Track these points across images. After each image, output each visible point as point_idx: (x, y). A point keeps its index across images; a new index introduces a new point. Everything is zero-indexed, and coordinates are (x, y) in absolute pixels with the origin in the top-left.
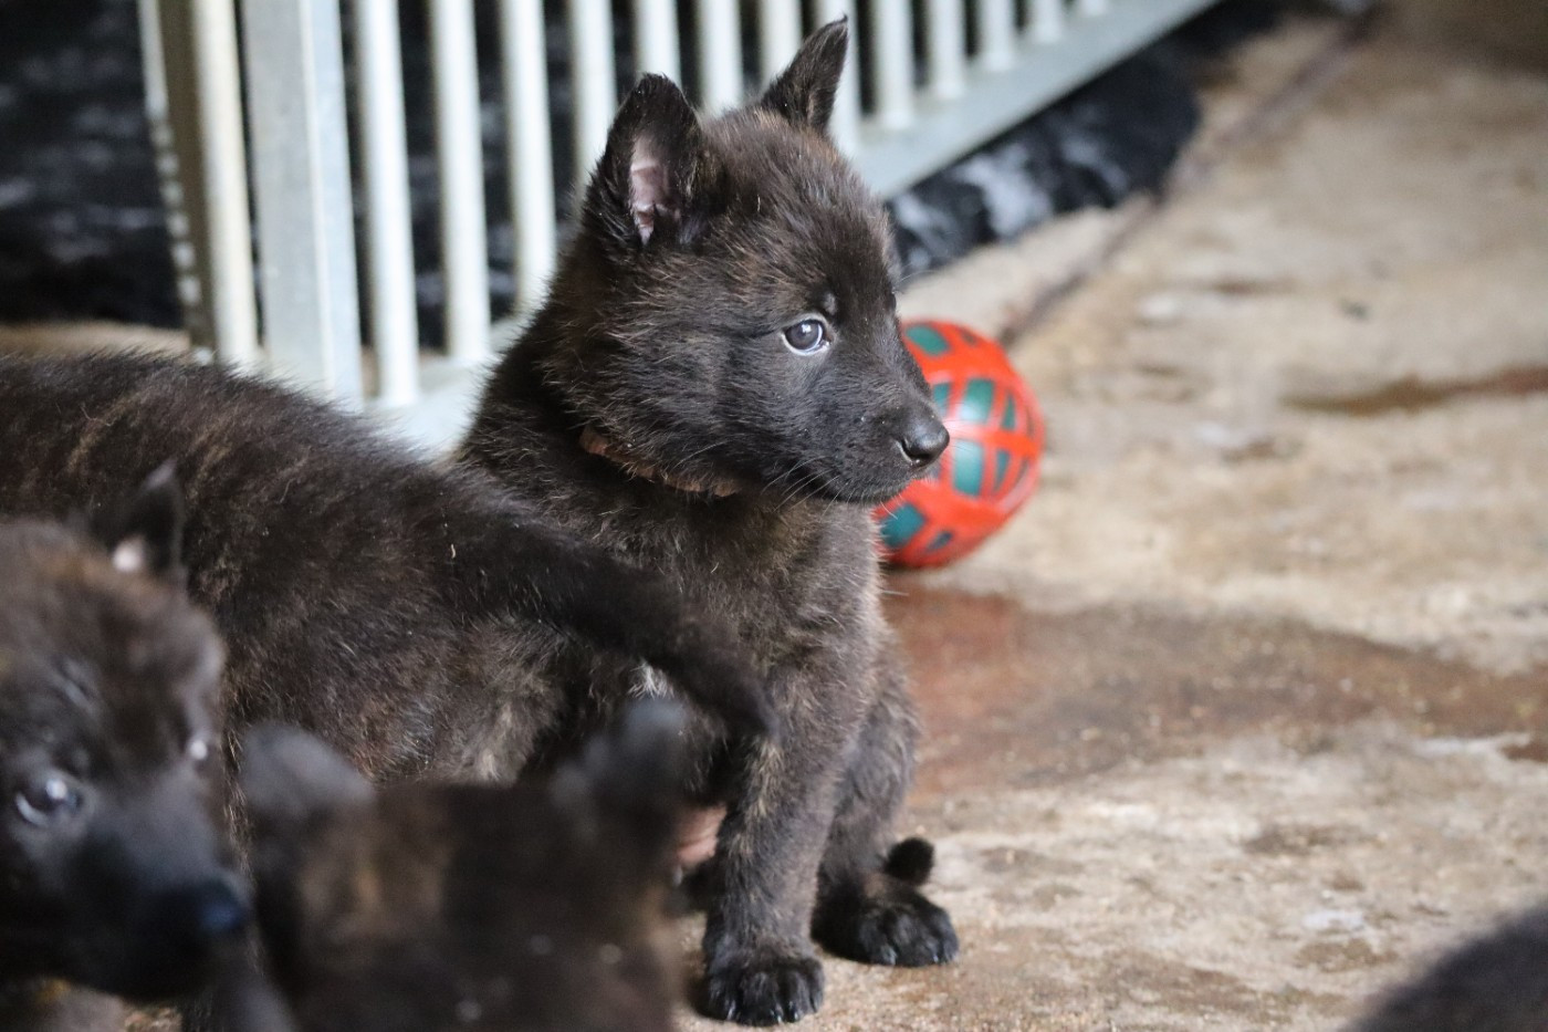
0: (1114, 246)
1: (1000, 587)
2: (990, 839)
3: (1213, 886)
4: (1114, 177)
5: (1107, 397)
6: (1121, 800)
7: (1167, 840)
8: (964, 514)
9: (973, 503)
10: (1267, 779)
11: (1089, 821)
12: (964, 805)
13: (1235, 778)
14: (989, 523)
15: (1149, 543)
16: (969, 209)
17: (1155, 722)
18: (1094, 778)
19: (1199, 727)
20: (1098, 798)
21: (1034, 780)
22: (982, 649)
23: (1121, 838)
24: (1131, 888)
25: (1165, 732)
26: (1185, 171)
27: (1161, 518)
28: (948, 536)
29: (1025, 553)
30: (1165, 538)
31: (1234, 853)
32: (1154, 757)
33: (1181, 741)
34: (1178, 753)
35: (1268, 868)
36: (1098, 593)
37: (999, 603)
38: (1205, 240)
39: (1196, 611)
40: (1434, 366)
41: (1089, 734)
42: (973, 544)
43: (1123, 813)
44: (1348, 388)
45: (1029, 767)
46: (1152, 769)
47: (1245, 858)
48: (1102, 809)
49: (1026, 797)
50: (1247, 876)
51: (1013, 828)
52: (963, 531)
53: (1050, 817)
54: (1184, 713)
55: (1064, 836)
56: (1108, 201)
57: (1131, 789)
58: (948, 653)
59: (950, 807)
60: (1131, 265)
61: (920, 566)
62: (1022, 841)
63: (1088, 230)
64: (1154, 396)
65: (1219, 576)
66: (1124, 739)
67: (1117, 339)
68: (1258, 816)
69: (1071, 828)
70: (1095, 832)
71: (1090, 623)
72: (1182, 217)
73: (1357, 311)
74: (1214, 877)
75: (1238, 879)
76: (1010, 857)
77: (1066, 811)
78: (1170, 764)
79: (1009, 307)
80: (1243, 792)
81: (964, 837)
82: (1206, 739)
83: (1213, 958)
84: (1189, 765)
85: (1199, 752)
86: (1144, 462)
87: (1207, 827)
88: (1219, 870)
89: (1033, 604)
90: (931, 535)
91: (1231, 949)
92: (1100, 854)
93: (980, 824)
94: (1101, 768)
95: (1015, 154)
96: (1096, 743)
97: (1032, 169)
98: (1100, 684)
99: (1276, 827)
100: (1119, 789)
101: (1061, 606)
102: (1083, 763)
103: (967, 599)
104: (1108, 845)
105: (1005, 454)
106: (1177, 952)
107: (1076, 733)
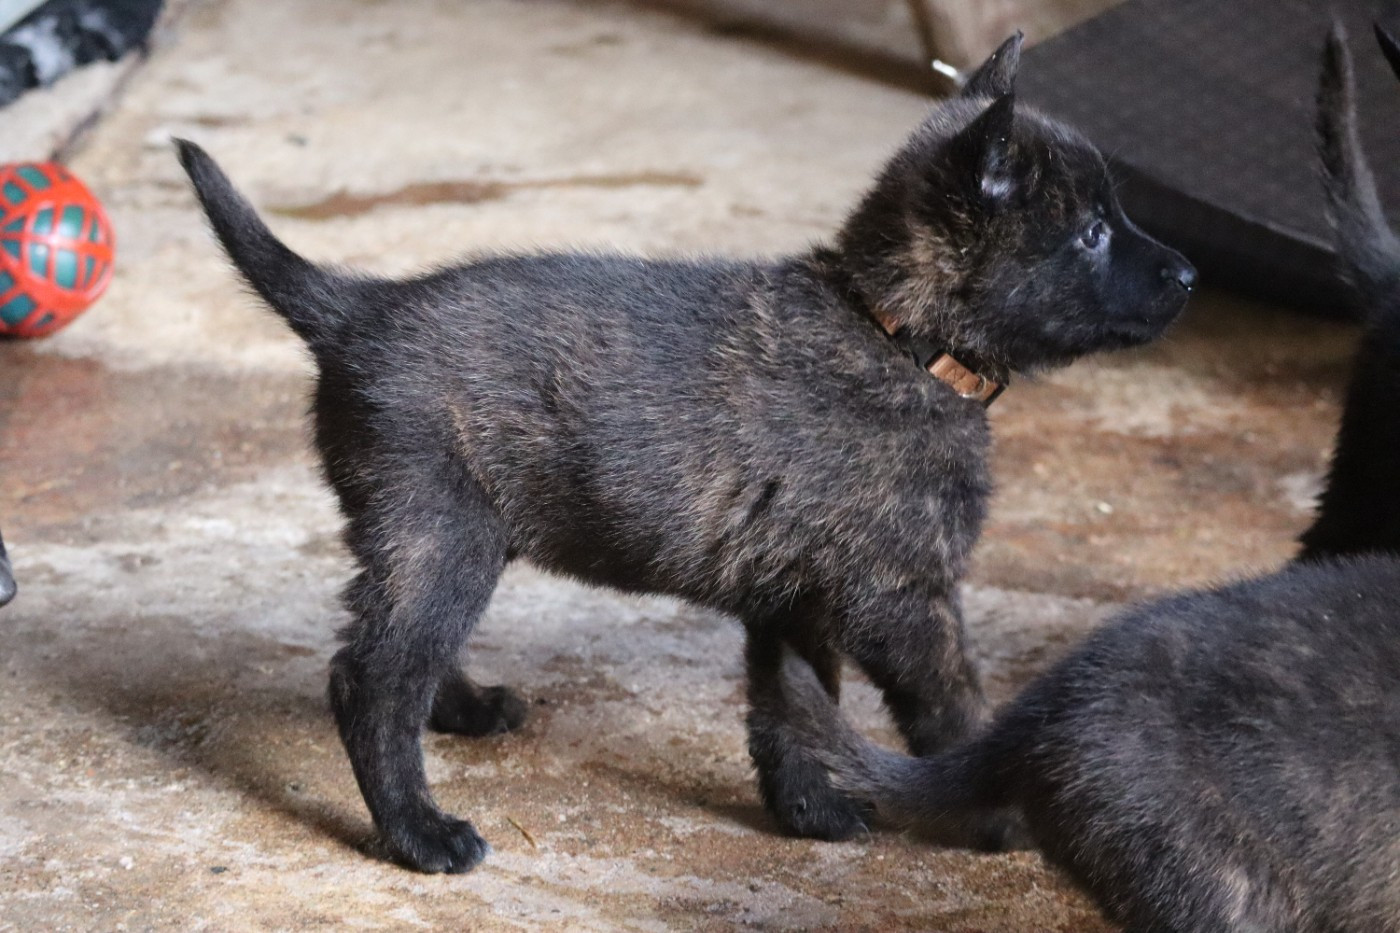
0: (119, 89)
1: (87, 351)
2: (121, 548)
3: (284, 581)
4: (116, 39)
5: (136, 205)
6: (207, 516)
7: (245, 546)
8: (62, 302)
9: (69, 294)
10: (304, 498)
11: (188, 532)
12: (96, 522)
13: (281, 498)
14: (78, 307)
15: (188, 318)
16: (21, 64)
17: (218, 455)
18: (184, 499)
19: (249, 458)
20: (191, 514)
21: (141, 500)
22: (83, 401)
23: (213, 545)
24: (228, 584)
25: (227, 464)
26: (159, 34)
27: (192, 298)
28: (51, 317)
29: (102, 326)
30: (197, 313)
31: (293, 555)
32: (223, 483)
33: (236, 470)
34: (239, 480)
35: (320, 567)
36: (159, 357)
37: (89, 365)
38: (179, 84)
39: (230, 369)
40: (360, 183)
41: (174, 465)
42: (67, 321)
43: (210, 525)
44: (302, 200)
45: (137, 491)
46: (224, 492)
47: (302, 559)
48: (194, 523)
49: (140, 515)
50: (306, 573)
51: (135, 538)
52: (62, 313)
53: (159, 530)
54: (236, 449)
55: (172, 545)
56: (112, 57)
57: (214, 507)
58: (61, 403)
59: (87, 523)
60: (135, 102)
61: (28, 336)
62: (143, 549)
63: (100, 76)
64: (167, 204)
65: (241, 344)
66: (199, 470)
67: (135, 162)
68: (304, 527)
69: (178, 540)
70: (194, 541)
71: (156, 379)
72: (163, 66)
73: (300, 141)
74: (284, 574)
75: (300, 576)
76: (138, 562)
77: (169, 525)
78: (236, 488)
79: (54, 135)
80: (290, 508)
81: (102, 546)
82: (255, 468)
83: (296, 636)
84: (248, 488)
85: (253, 478)
86: (172, 257)
87: (271, 536)
88: (286, 568)
89: (115, 366)
90: (40, 315)
91: (307, 629)
92: (201, 558)
93: (112, 535)
94: (189, 491)
95: (49, 23)
96: (179, 471)
97: (60, 32)
98: (173, 428)
99: (319, 534)
100: (205, 507)
101: (135, 366)
102: (174, 487)
103: (68, 362)
104: (206, 551)
105: (93, 259)
106: (270, 632)
107: (165, 465)
